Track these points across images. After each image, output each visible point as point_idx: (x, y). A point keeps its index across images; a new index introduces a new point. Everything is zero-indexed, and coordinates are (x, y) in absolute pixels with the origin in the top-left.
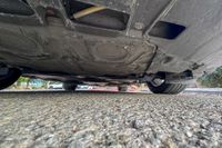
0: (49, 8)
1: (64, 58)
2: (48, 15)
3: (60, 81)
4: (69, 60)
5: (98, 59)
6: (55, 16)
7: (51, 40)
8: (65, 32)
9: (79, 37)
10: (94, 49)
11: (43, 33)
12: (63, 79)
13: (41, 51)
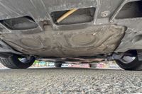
0: (45, 21)
1: (54, 48)
2: (44, 25)
3: (53, 62)
4: (56, 49)
5: (73, 46)
6: (48, 24)
7: (46, 39)
8: (53, 32)
9: (61, 34)
10: (70, 40)
11: (43, 36)
12: (54, 60)
13: (42, 46)
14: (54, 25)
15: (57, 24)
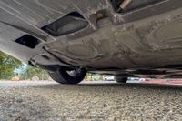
0: (98, 13)
1: (115, 54)
2: (98, 19)
4: (120, 56)
6: (104, 17)
7: (103, 41)
8: (113, 29)
9: (128, 29)
11: (96, 38)
13: (96, 53)
14: (116, 15)
15: (121, 12)
